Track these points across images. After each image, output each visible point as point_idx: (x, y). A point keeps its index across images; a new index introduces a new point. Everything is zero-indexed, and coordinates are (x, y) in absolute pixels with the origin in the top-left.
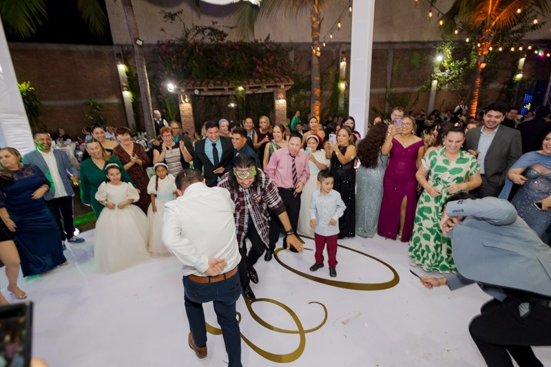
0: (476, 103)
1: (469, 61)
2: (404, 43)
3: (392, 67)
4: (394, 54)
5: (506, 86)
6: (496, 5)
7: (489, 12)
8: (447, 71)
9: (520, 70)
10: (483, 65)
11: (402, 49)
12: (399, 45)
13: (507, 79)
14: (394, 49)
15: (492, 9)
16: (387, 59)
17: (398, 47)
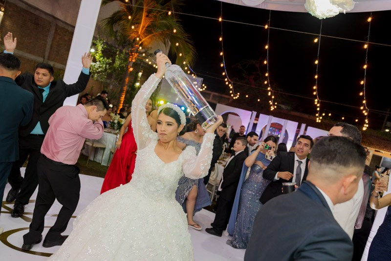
0: (124, 96)
1: (114, 61)
2: (66, 24)
3: (53, 40)
4: (56, 30)
5: (130, 89)
6: (144, 30)
7: (139, 33)
8: (98, 63)
9: (138, 81)
10: (131, 69)
11: (63, 29)
12: (61, 23)
13: (131, 84)
14: (57, 25)
15: (141, 31)
16: (49, 31)
17: (60, 24)
